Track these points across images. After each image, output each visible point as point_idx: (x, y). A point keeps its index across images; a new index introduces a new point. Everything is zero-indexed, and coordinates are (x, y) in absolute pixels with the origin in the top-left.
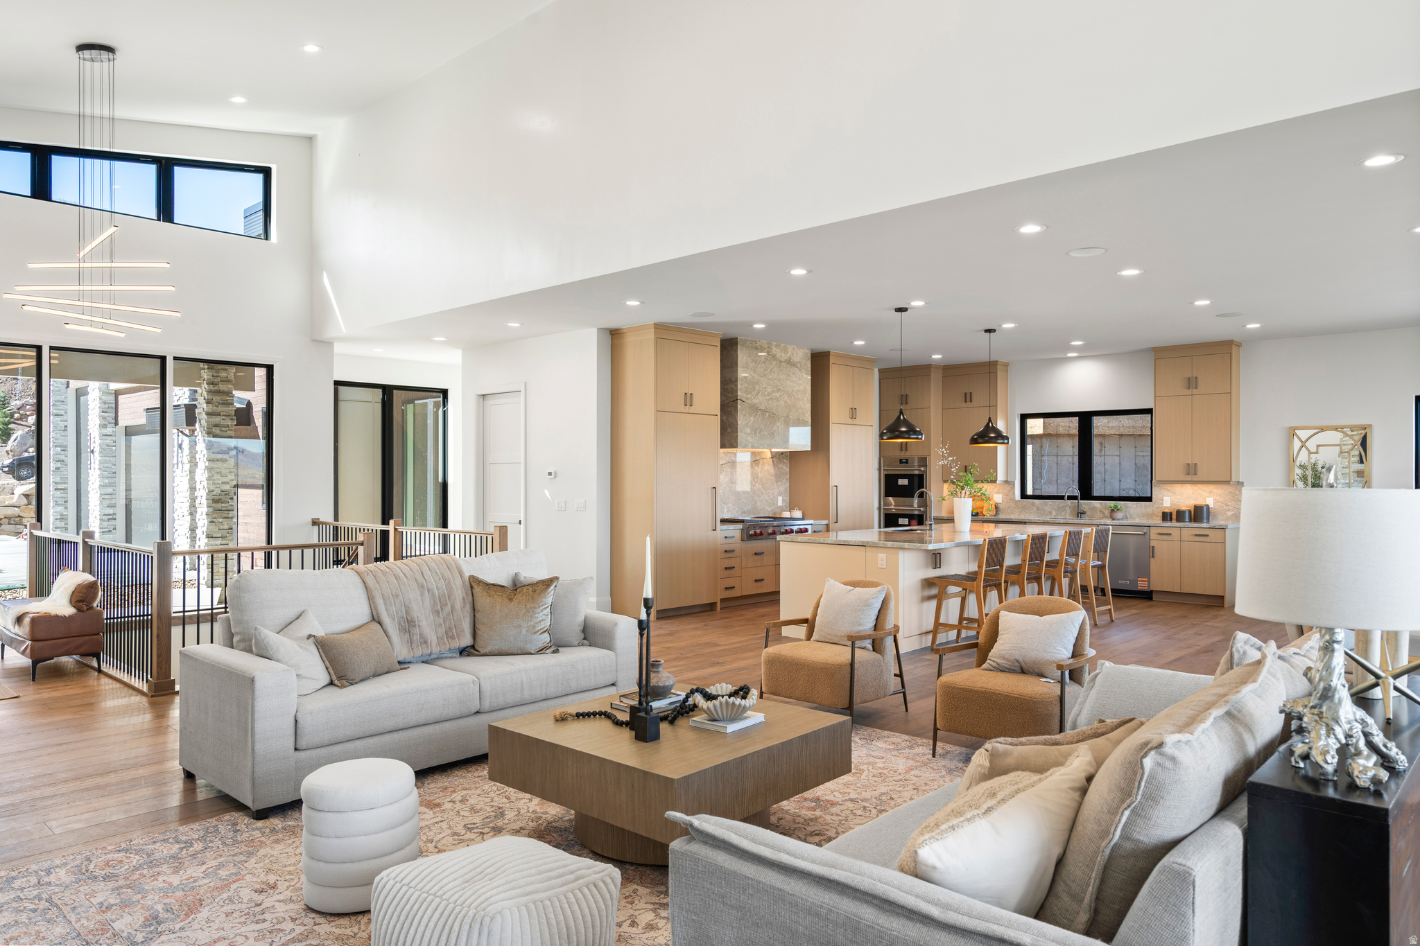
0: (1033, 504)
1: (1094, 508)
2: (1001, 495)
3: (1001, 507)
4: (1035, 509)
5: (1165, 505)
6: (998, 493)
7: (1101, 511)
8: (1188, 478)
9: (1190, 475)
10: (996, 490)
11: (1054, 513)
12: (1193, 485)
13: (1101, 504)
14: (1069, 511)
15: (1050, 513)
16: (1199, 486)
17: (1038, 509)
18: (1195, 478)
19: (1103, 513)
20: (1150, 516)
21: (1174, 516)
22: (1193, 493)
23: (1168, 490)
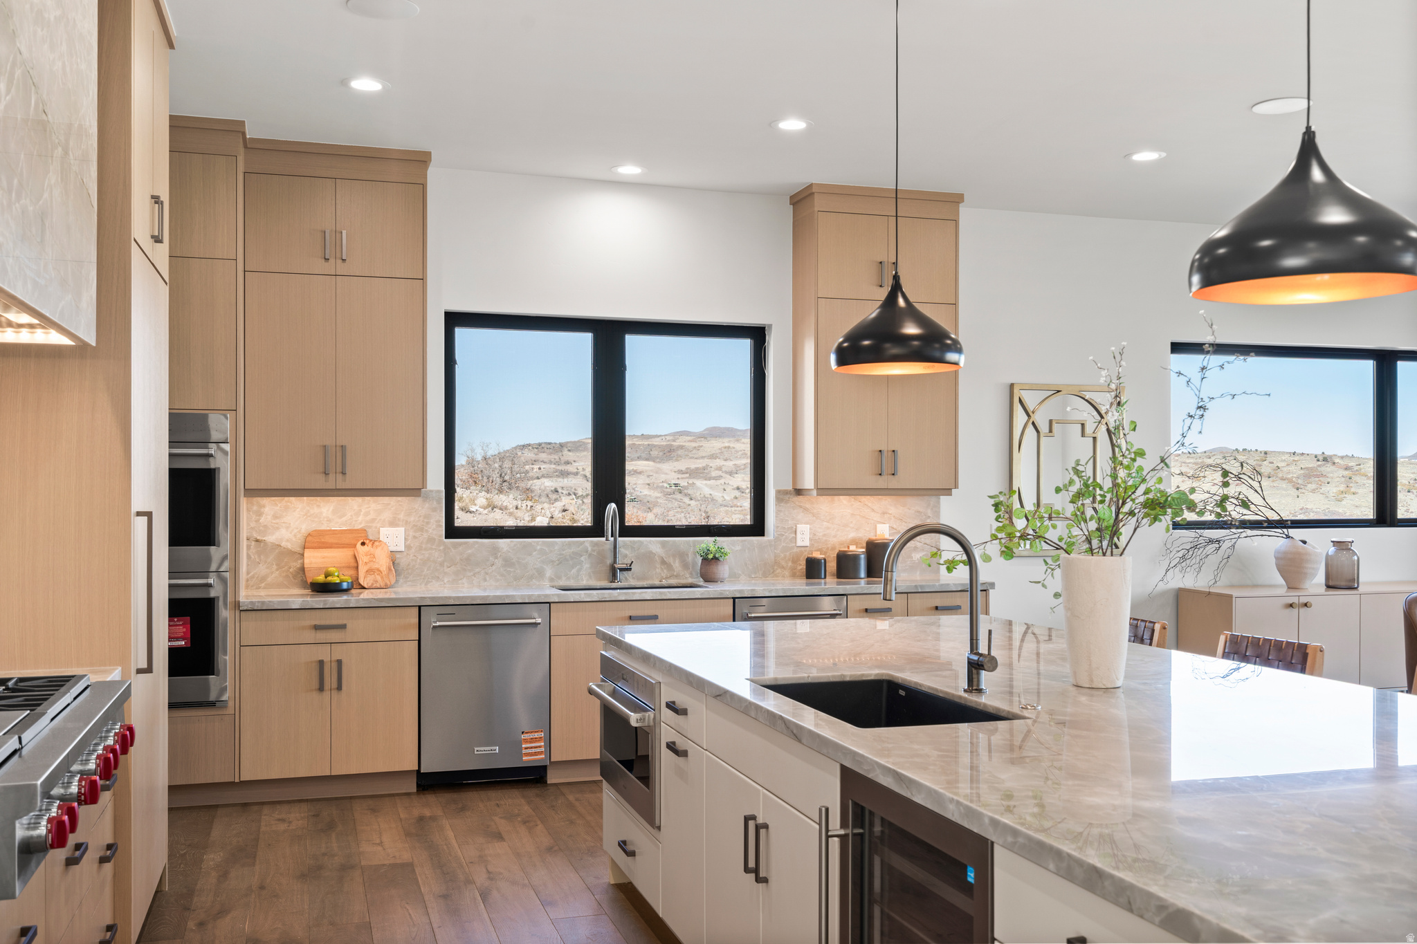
0: (495, 551)
1: (649, 557)
2: (400, 531)
3: (403, 561)
4: (499, 562)
5: (799, 543)
6: (393, 523)
7: (663, 562)
8: (881, 483)
9: (884, 477)
10: (387, 515)
11: (549, 572)
12: (852, 498)
13: (663, 545)
14: (587, 566)
15: (540, 573)
16: (865, 499)
17: (508, 563)
18: (893, 483)
19: (669, 567)
20: (769, 570)
21: (832, 566)
22: (853, 515)
23: (806, 510)
